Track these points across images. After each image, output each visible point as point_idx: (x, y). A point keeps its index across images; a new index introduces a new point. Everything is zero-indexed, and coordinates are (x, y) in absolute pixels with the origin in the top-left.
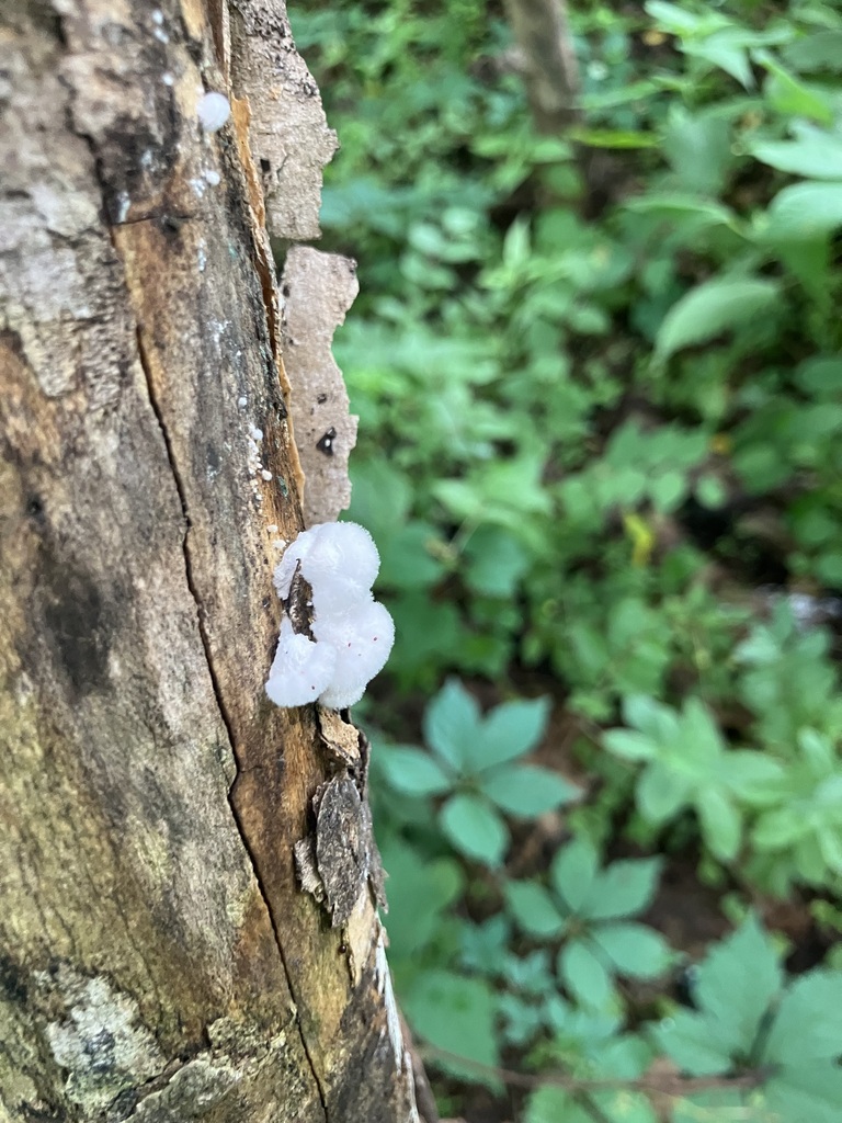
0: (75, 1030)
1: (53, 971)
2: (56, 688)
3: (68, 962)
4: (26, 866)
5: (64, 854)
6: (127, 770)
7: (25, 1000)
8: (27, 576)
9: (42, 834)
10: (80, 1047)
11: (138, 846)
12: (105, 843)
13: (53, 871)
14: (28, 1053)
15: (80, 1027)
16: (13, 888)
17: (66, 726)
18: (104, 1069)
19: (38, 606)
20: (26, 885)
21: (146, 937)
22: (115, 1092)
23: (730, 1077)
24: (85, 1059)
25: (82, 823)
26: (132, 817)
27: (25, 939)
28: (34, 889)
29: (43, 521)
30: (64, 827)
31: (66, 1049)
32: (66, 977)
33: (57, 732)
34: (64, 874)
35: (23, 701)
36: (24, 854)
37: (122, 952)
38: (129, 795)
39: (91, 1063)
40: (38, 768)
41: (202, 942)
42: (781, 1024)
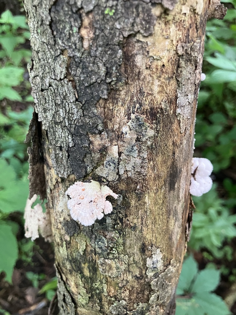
0: (152, 259)
1: (152, 247)
2: (167, 189)
3: (154, 245)
4: (153, 225)
5: (160, 223)
6: (173, 206)
7: (144, 252)
8: (169, 167)
9: (157, 218)
10: (152, 263)
11: (170, 222)
12: (166, 221)
13: (157, 226)
14: (141, 264)
15: (153, 259)
16: (149, 229)
17: (167, 197)
18: (155, 268)
19: (169, 173)
20: (152, 229)
21: (167, 241)
22: (155, 273)
23: (183, 295)
24: (152, 265)
25: (164, 216)
26: (171, 216)
27: (148, 240)
28: (153, 229)
29: (174, 156)
30: (161, 217)
31: (149, 263)
32: (154, 248)
33: (165, 198)
34: (159, 227)
35: (162, 191)
36: (153, 222)
37: (163, 244)
38: (172, 211)
39: (153, 266)
40: (161, 205)
41: (174, 242)
42: (196, 283)
